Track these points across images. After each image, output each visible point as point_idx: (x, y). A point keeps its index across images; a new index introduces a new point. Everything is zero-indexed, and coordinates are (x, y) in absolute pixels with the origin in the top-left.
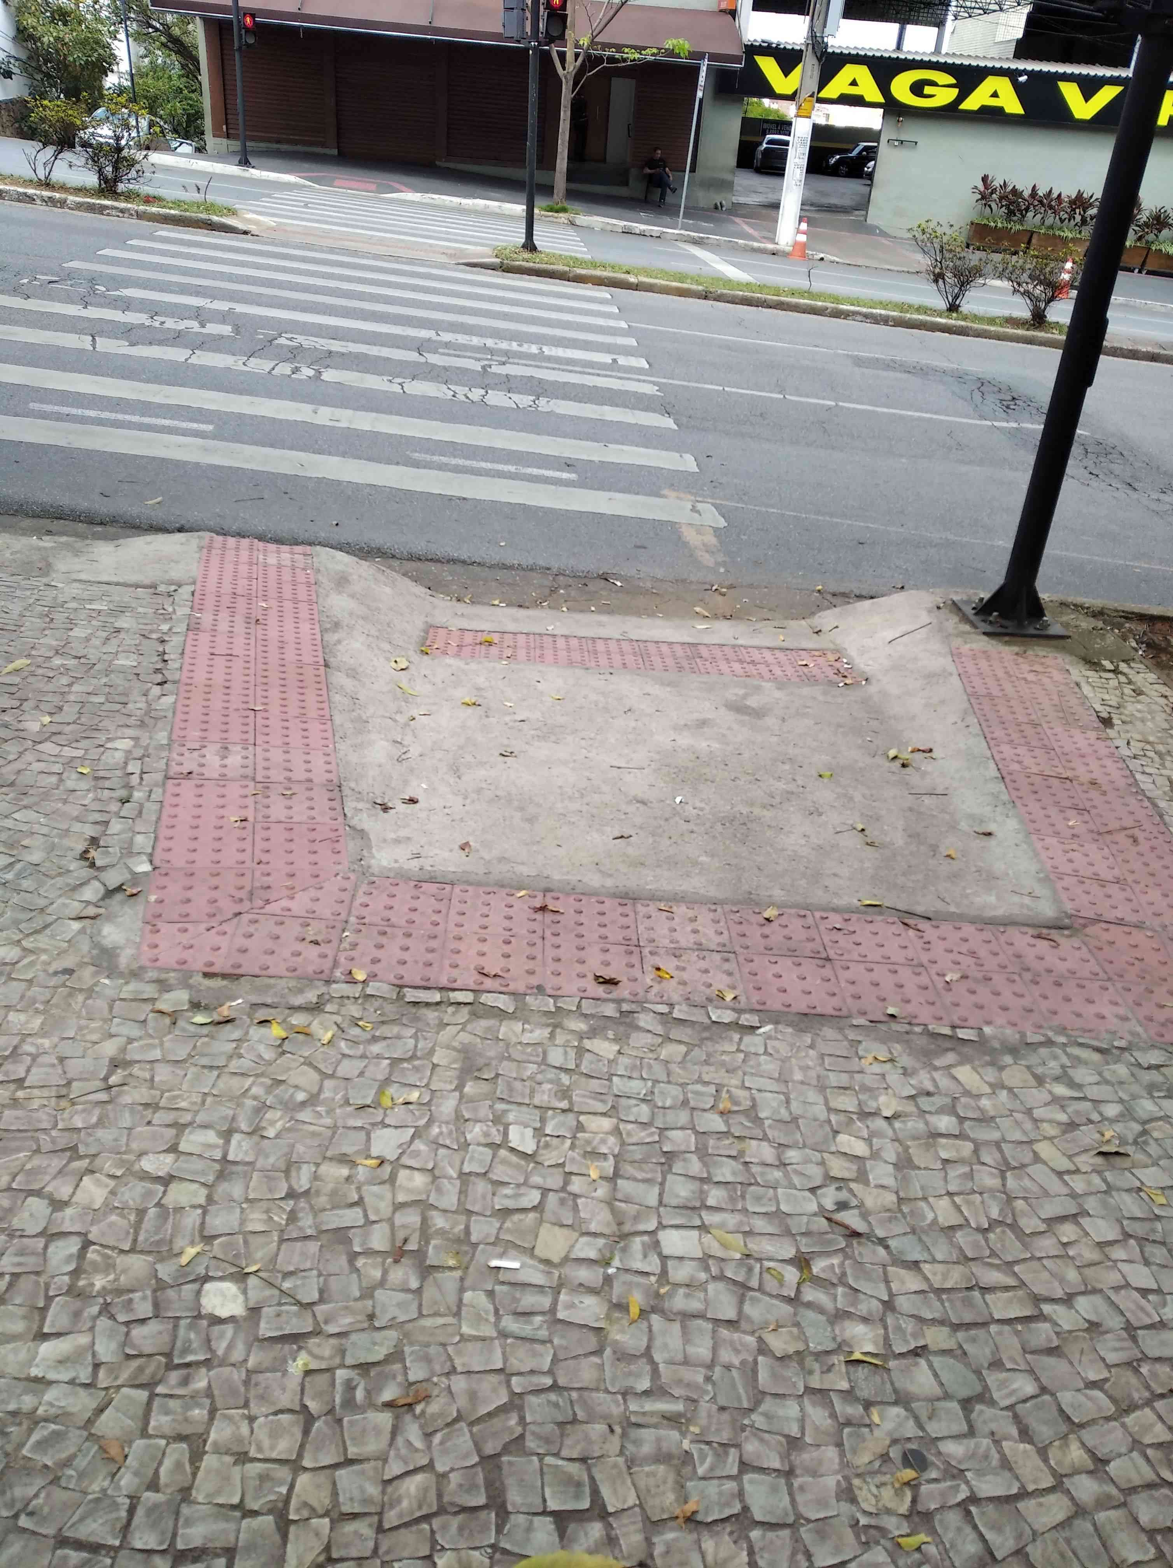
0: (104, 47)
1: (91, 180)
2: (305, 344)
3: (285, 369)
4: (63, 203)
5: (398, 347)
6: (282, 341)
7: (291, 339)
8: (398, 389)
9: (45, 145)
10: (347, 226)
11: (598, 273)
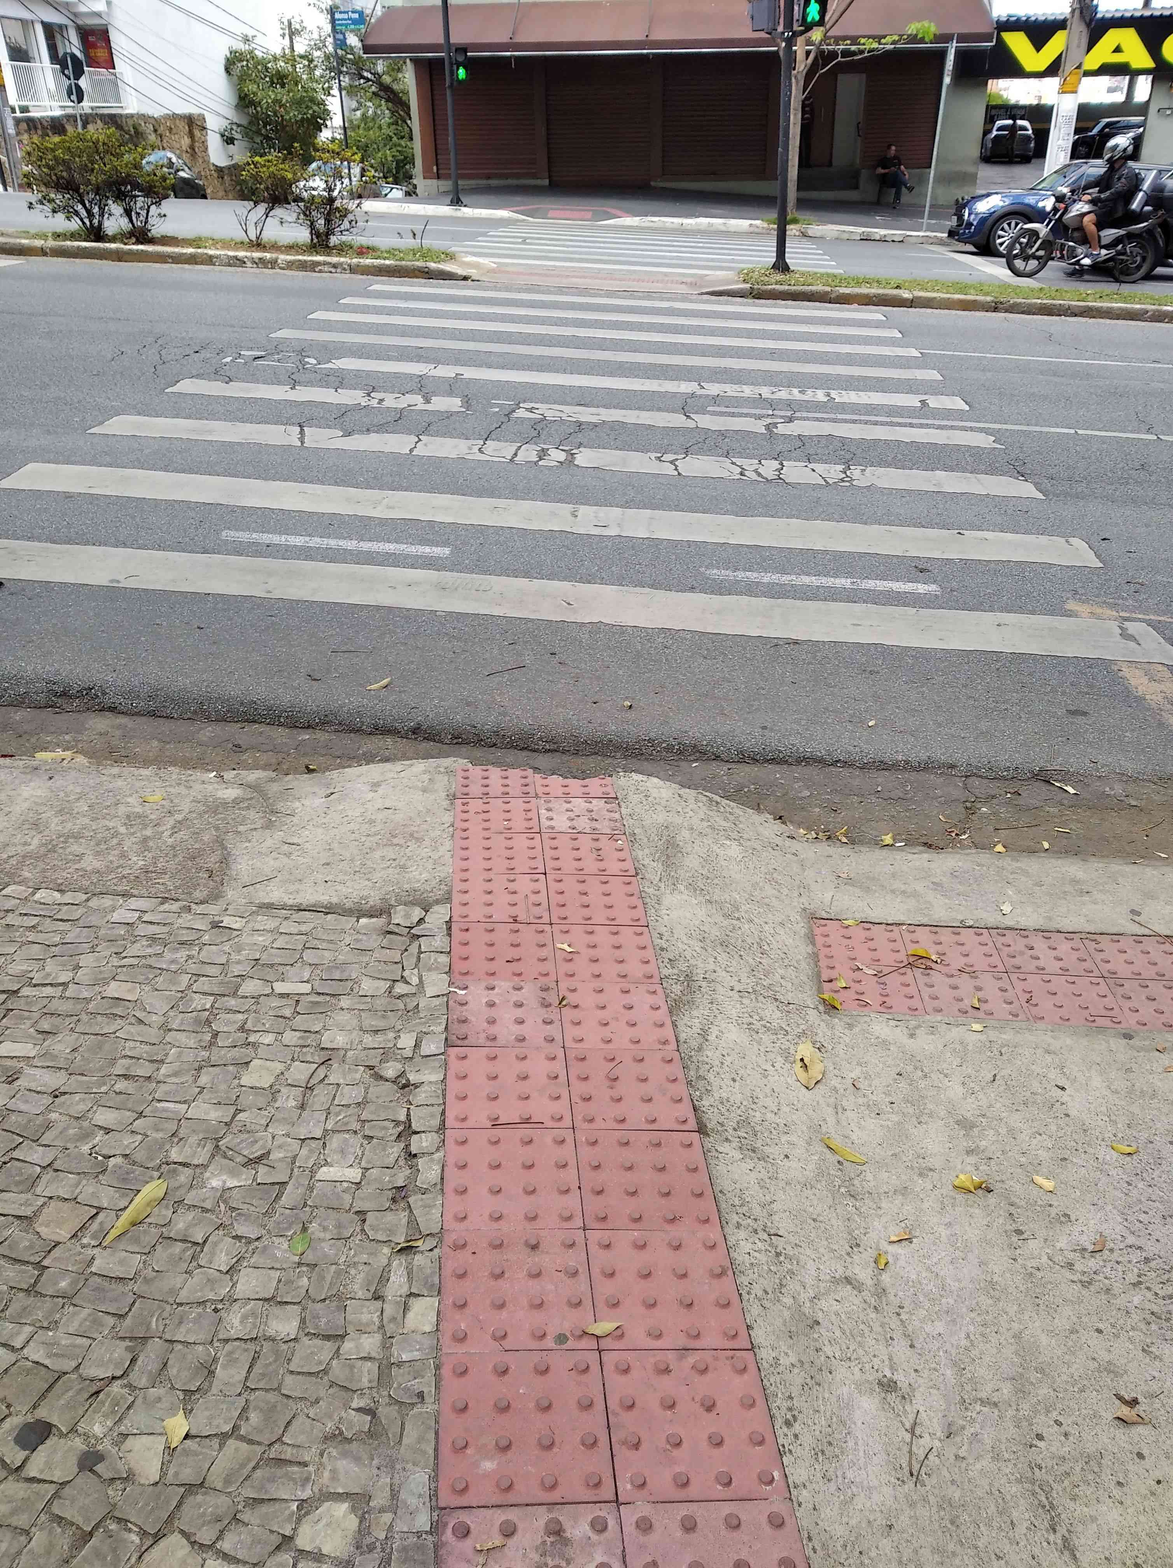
0: (318, 104)
1: (303, 235)
2: (549, 415)
3: (529, 453)
4: (273, 264)
5: (659, 409)
6: (521, 413)
7: (531, 410)
8: (669, 470)
9: (256, 203)
10: (571, 260)
11: (864, 290)
